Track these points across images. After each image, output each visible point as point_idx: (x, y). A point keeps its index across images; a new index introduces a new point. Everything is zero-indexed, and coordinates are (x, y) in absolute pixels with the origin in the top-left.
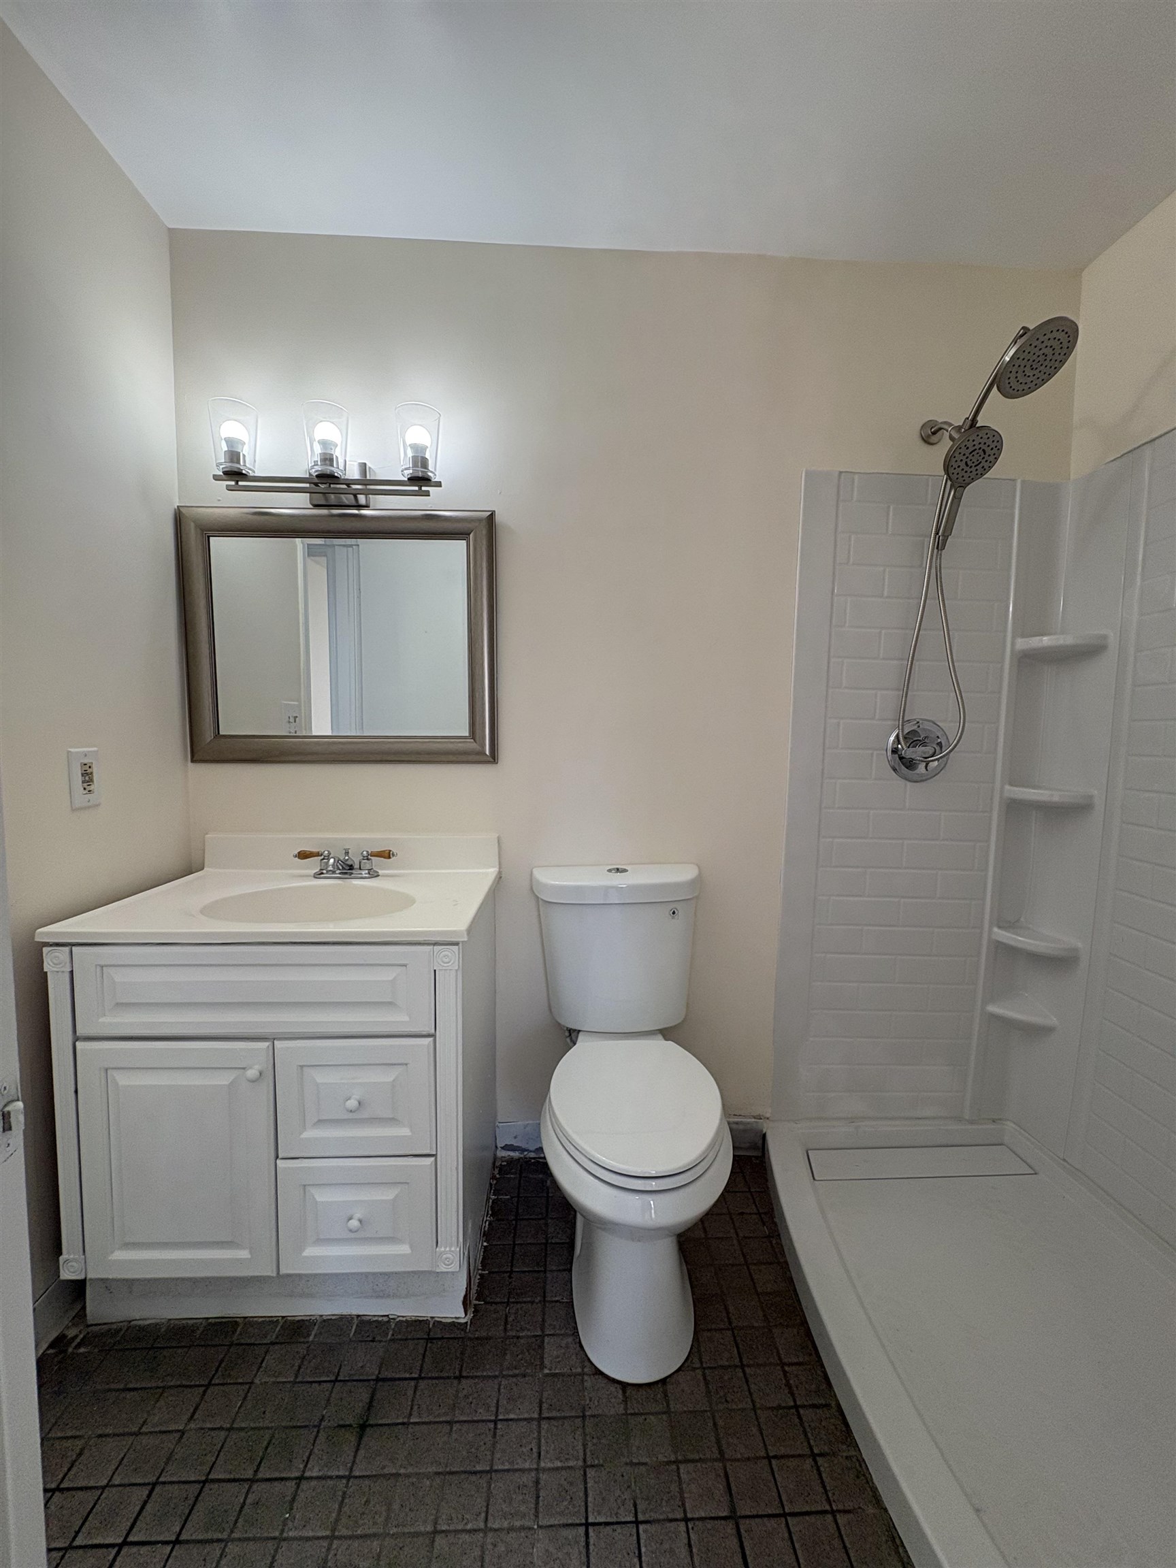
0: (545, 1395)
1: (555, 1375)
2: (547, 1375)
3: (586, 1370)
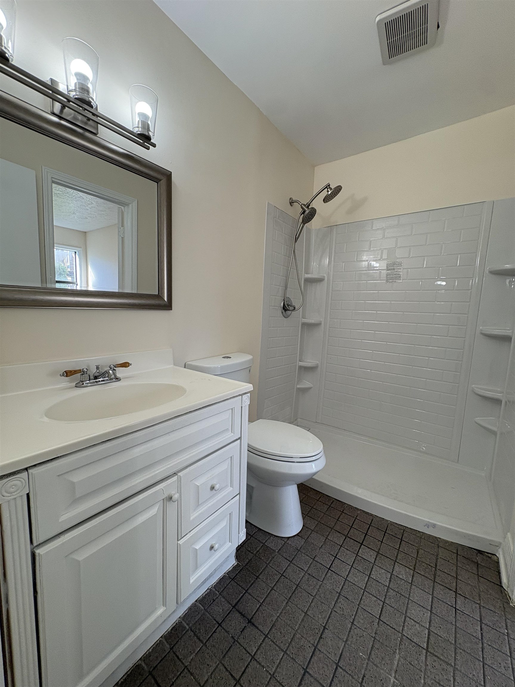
0: (284, 556)
1: (280, 550)
2: (278, 552)
3: (285, 541)
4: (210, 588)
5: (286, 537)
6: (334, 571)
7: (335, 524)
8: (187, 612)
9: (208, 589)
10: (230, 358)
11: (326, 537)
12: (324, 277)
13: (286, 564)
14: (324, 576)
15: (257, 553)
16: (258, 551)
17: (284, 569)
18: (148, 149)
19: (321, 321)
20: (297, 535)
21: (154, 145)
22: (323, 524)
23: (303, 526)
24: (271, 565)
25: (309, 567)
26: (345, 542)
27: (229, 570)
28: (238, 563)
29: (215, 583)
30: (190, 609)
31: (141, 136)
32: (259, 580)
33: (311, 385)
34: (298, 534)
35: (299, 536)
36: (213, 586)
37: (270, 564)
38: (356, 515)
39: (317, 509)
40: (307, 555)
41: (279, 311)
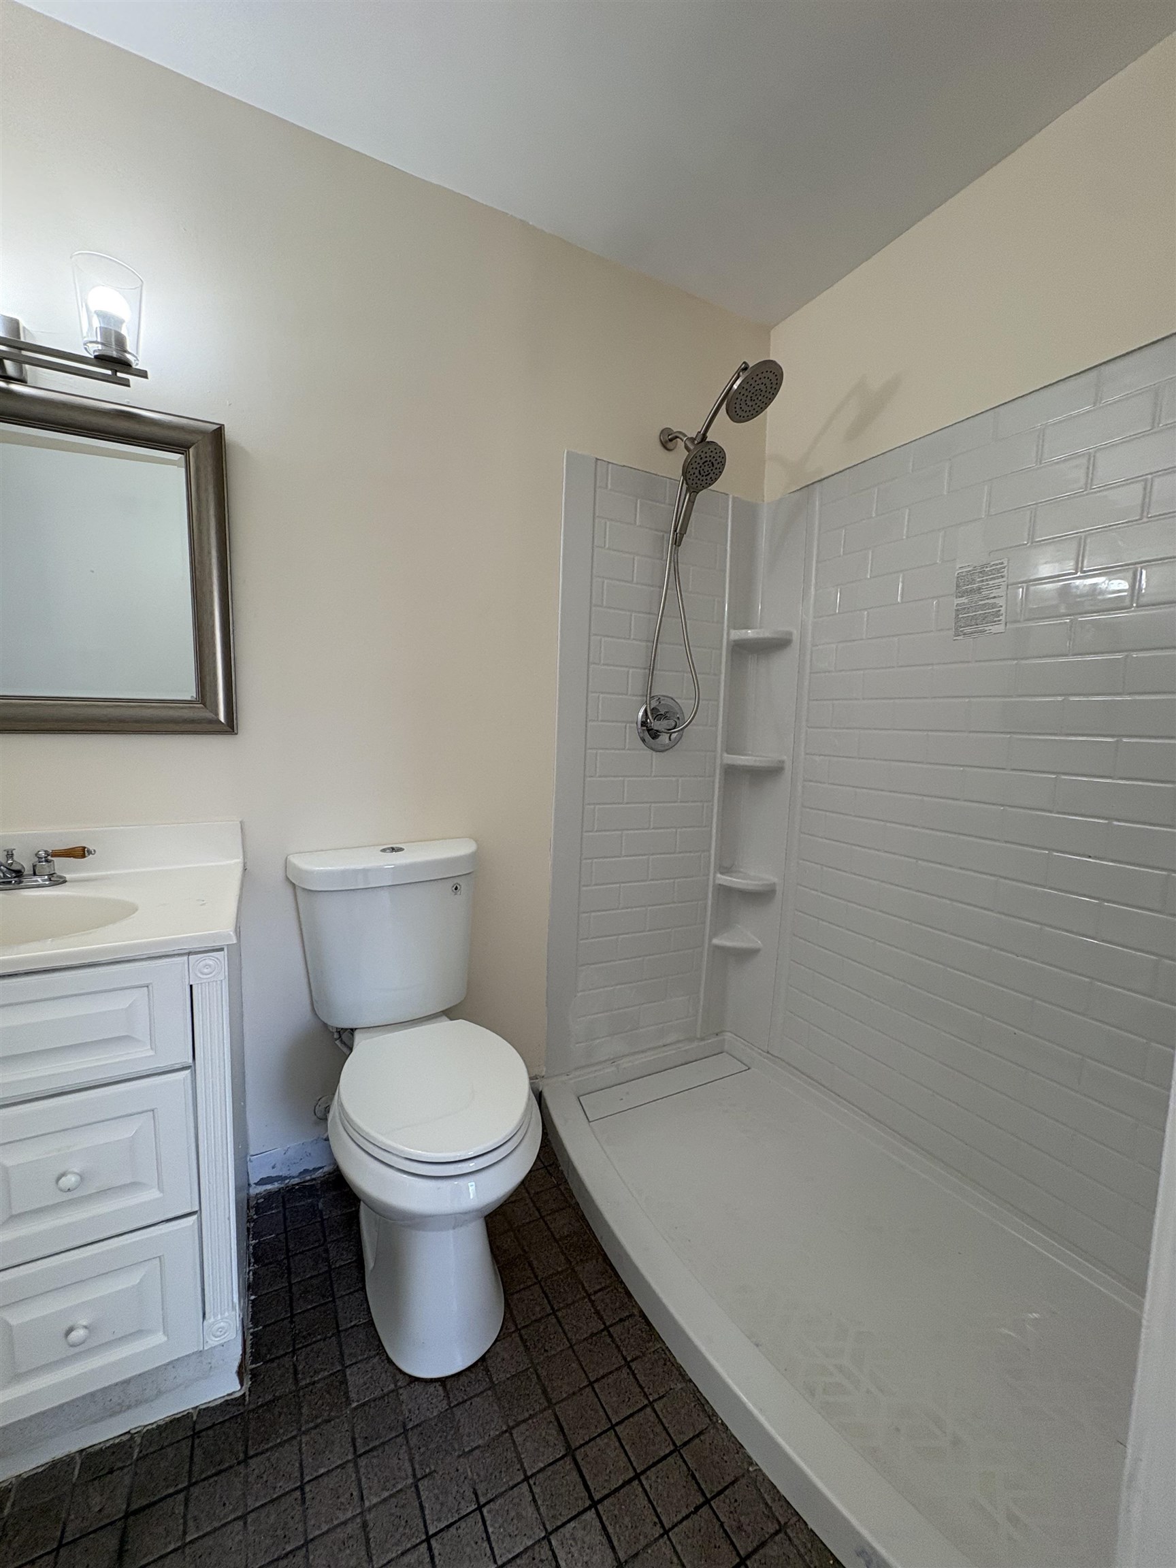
0: (358, 1429)
1: (364, 1404)
2: (356, 1408)
3: (399, 1384)
4: (133, 1432)
5: (410, 1376)
6: (436, 1552)
7: (574, 1394)
8: (42, 1472)
9: (129, 1432)
10: (401, 850)
11: (511, 1424)
12: (791, 634)
13: (339, 1453)
14: (394, 1555)
15: (307, 1386)
16: (314, 1383)
17: (322, 1471)
18: (126, 383)
19: (783, 762)
20: (442, 1381)
21: (143, 374)
22: (538, 1377)
23: (483, 1359)
24: (303, 1440)
25: (385, 1500)
26: (549, 1472)
27: (211, 1405)
28: (244, 1395)
29: (154, 1426)
30: (54, 1465)
31: (101, 360)
32: (241, 1468)
33: (758, 944)
34: (447, 1378)
35: (444, 1387)
36: (145, 1430)
37: (303, 1437)
38: (662, 1391)
39: (563, 1321)
40: (411, 1460)
41: (632, 734)
